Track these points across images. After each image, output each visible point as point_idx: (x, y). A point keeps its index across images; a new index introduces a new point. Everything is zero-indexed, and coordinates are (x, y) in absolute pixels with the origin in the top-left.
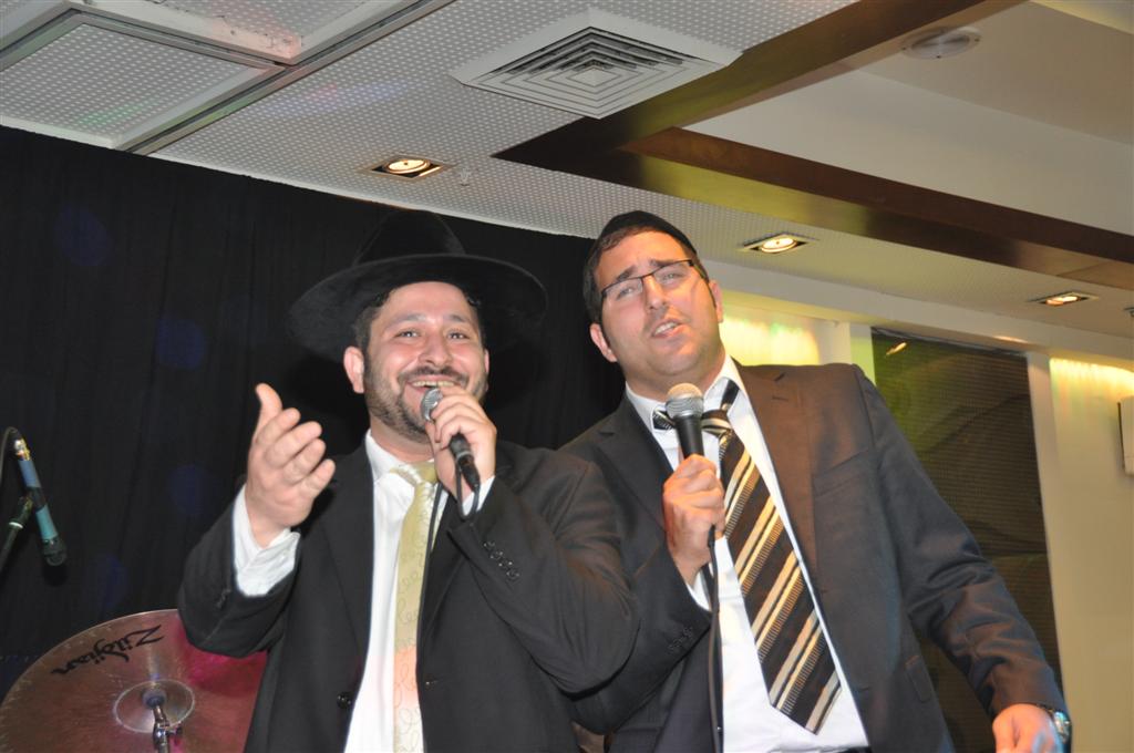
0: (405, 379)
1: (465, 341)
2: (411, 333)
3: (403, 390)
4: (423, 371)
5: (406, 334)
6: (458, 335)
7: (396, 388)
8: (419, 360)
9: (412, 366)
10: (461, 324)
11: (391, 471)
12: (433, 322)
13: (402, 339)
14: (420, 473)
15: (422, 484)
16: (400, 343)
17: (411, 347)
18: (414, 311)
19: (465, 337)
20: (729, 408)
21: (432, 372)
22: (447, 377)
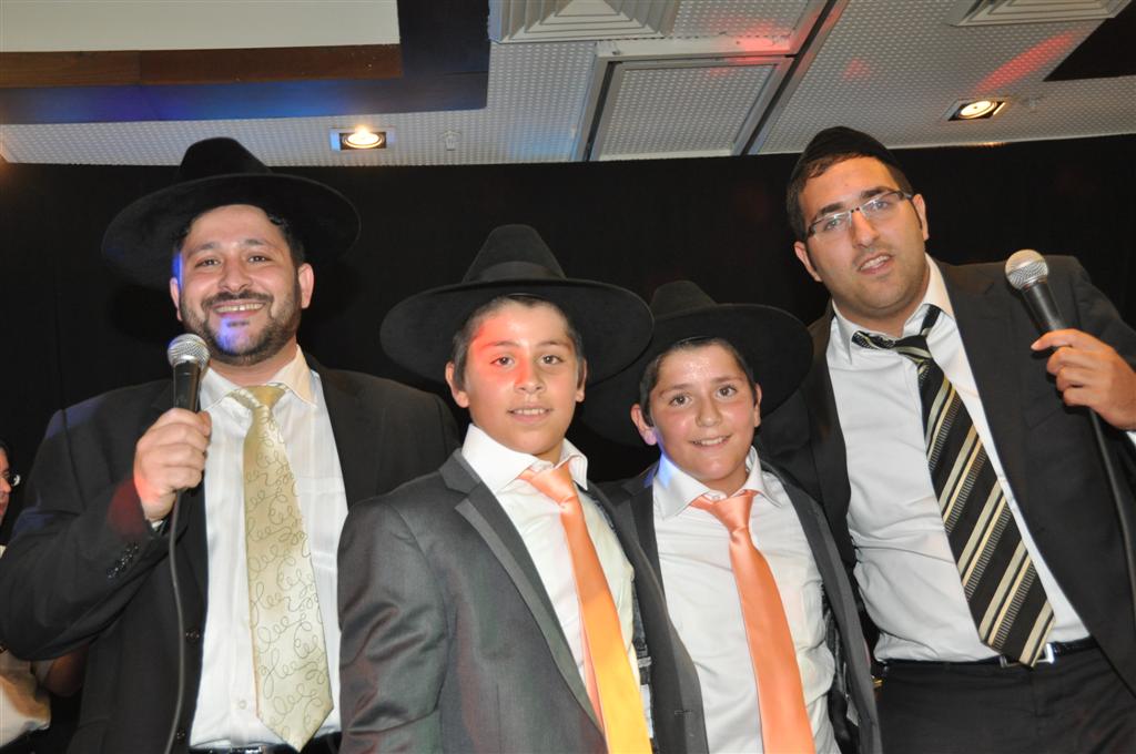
0: (208, 304)
1: (268, 264)
2: (212, 262)
3: (207, 316)
4: (225, 296)
5: (207, 262)
6: (260, 258)
7: (201, 314)
8: (219, 287)
9: (214, 293)
10: (260, 247)
11: (227, 396)
12: (232, 247)
13: (201, 269)
14: (257, 396)
15: (260, 407)
16: (199, 273)
17: (211, 275)
18: (210, 240)
19: (268, 259)
20: (928, 331)
21: (231, 297)
22: (249, 300)
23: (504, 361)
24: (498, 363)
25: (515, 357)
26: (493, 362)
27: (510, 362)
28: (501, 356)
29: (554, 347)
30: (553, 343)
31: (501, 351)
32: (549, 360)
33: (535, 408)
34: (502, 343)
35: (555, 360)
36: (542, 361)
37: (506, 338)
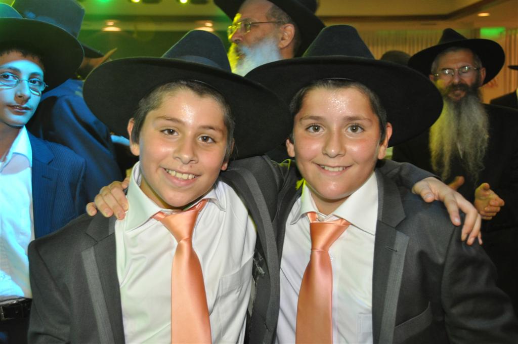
23: (171, 132)
24: (166, 132)
25: (180, 131)
26: (162, 131)
27: (175, 134)
28: (169, 128)
29: (211, 132)
30: (211, 128)
31: (171, 125)
32: (205, 139)
33: (186, 173)
34: (172, 120)
35: (210, 140)
36: (200, 139)
37: (176, 117)
